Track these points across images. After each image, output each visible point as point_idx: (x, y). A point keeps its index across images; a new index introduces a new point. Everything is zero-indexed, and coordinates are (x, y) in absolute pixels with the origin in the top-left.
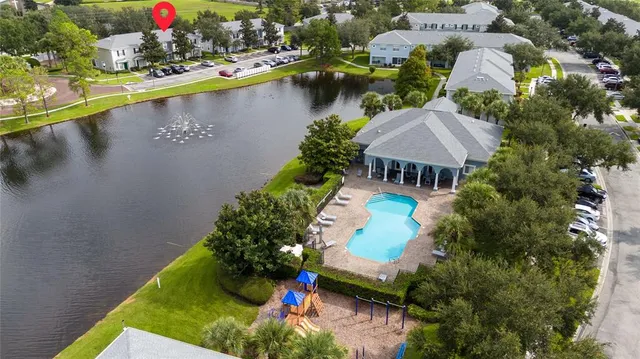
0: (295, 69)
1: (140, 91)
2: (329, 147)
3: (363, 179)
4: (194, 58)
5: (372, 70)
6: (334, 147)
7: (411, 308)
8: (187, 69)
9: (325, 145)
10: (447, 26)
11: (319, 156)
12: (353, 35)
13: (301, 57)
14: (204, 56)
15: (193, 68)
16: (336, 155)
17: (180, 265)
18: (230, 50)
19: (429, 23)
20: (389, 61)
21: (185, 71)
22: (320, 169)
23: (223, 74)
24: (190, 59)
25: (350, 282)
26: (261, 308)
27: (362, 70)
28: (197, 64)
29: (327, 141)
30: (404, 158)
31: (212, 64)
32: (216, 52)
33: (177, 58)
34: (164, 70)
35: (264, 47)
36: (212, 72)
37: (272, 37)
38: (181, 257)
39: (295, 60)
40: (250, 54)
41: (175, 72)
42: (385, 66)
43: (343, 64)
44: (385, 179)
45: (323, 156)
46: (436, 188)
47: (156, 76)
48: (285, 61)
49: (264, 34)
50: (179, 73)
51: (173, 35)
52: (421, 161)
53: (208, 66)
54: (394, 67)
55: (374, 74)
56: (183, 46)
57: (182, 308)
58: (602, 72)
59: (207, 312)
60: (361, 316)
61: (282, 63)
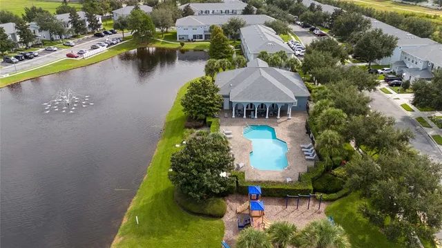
0: (124, 48)
1: (4, 76)
2: (207, 100)
3: (230, 119)
4: (37, 46)
5: (182, 44)
6: (211, 99)
7: (318, 195)
8: (36, 54)
9: (205, 99)
10: (215, 11)
11: (200, 107)
12: (162, 21)
13: (124, 39)
14: (44, 43)
15: (40, 54)
16: (212, 105)
17: (141, 204)
18: (63, 37)
19: (204, 10)
20: (191, 37)
21: (35, 56)
22: (203, 116)
23: (69, 56)
24: (32, 46)
25: (276, 187)
26: (223, 219)
27: (174, 45)
28: (41, 50)
29: (205, 95)
30: (257, 101)
31: (56, 49)
32: (52, 40)
33: (21, 47)
34: (17, 57)
35: (89, 33)
36: (59, 55)
37: (95, 25)
38: (135, 198)
39: (121, 41)
40: (81, 39)
41: (27, 58)
42: (189, 41)
43: (159, 41)
44: (245, 117)
45: (203, 106)
46: (278, 117)
47: (11, 62)
48: (114, 42)
49: (87, 23)
50: (31, 58)
51: (16, 28)
52: (268, 101)
53: (52, 51)
54: (195, 41)
55: (185, 47)
56: (26, 36)
57: (167, 233)
58: (318, 35)
59: (189, 232)
60: (290, 208)
61: (112, 44)
